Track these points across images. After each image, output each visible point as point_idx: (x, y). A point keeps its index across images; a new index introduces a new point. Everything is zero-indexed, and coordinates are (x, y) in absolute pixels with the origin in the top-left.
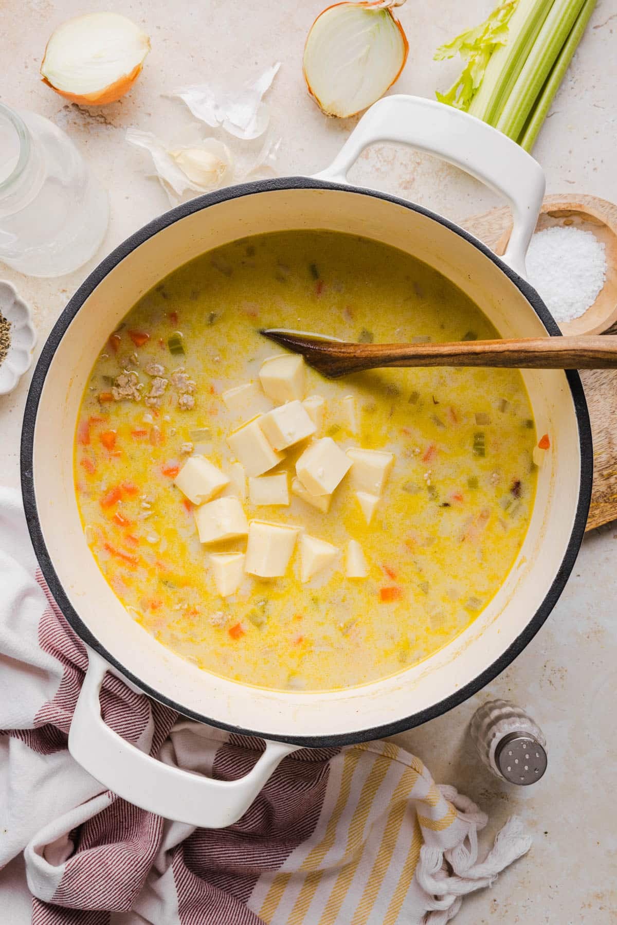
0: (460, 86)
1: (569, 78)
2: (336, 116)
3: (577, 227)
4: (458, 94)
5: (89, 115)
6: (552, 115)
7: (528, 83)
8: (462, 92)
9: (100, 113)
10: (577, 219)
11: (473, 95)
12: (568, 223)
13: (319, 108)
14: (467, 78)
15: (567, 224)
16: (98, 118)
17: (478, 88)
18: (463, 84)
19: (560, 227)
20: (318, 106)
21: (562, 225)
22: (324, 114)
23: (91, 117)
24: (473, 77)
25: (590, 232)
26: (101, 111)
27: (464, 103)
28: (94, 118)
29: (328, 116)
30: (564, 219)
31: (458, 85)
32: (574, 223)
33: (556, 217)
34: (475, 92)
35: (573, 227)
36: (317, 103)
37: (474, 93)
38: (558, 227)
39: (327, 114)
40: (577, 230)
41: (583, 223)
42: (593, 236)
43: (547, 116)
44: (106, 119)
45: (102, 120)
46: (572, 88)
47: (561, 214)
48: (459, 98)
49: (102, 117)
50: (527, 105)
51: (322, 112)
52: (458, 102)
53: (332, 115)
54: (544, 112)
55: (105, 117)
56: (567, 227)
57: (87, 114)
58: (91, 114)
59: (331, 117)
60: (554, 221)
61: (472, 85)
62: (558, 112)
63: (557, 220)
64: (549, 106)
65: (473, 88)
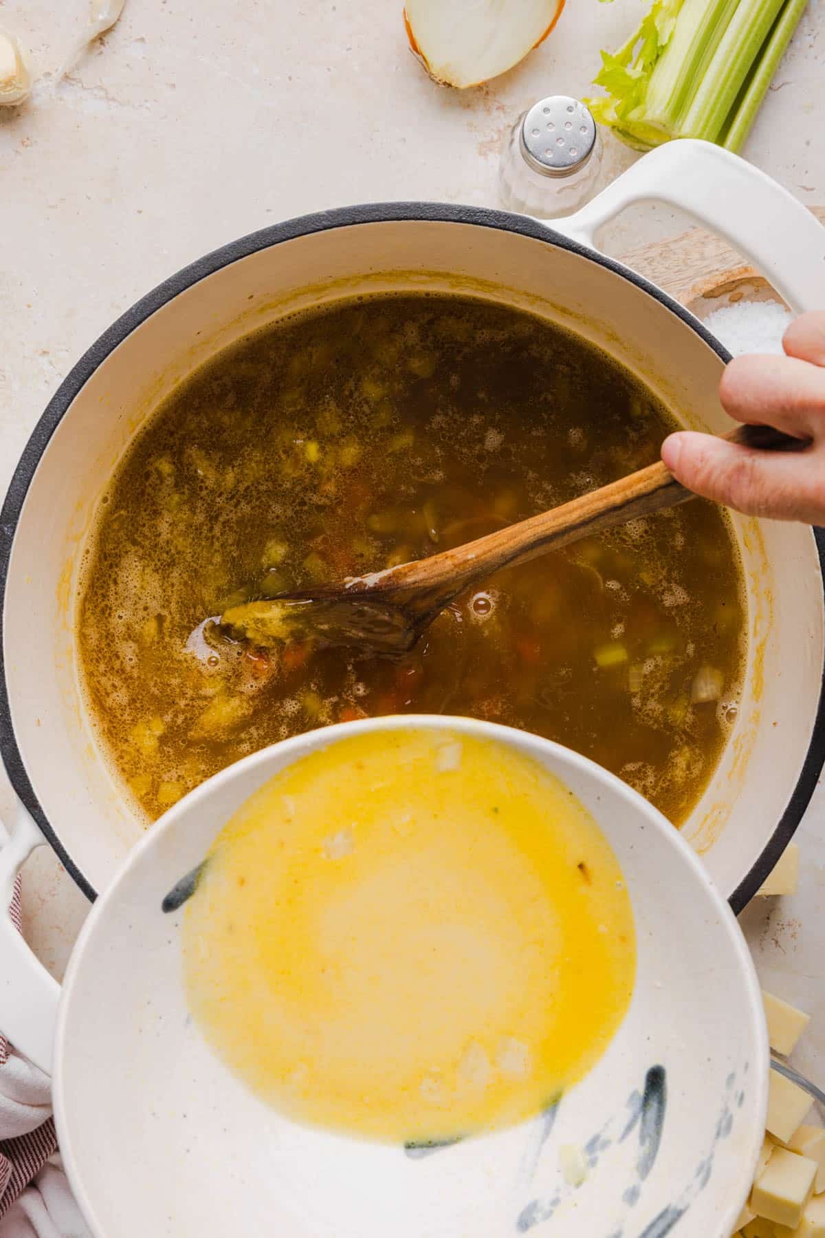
0: (640, 41)
1: (806, 30)
2: (450, 85)
3: (750, 300)
4: (636, 51)
5: (83, 86)
6: (780, 88)
7: (742, 37)
8: (643, 50)
9: (99, 84)
10: (746, 290)
11: (658, 56)
12: (737, 299)
13: (426, 71)
14: (649, 31)
15: (734, 300)
16: (95, 92)
17: (666, 45)
18: (643, 38)
19: (726, 307)
20: (425, 69)
21: (729, 303)
22: (433, 80)
23: (85, 89)
24: (658, 29)
25: (771, 300)
26: (101, 80)
27: (644, 69)
28: (90, 91)
29: (438, 83)
30: (728, 296)
31: (635, 41)
32: (744, 296)
33: (715, 297)
34: (663, 51)
35: (745, 302)
36: (424, 64)
37: (659, 53)
38: (724, 308)
39: (437, 80)
40: (752, 302)
41: (757, 291)
42: (777, 304)
43: (770, 87)
44: (107, 93)
45: (102, 93)
46: (811, 46)
47: (721, 290)
48: (638, 60)
49: (101, 88)
50: (740, 71)
51: (430, 77)
52: (634, 68)
53: (445, 83)
54: (764, 82)
55: (106, 90)
56: (736, 305)
57: (80, 85)
58: (85, 85)
59: (443, 86)
60: (715, 302)
61: (657, 40)
62: (787, 83)
63: (719, 299)
64: (774, 73)
65: (659, 45)
